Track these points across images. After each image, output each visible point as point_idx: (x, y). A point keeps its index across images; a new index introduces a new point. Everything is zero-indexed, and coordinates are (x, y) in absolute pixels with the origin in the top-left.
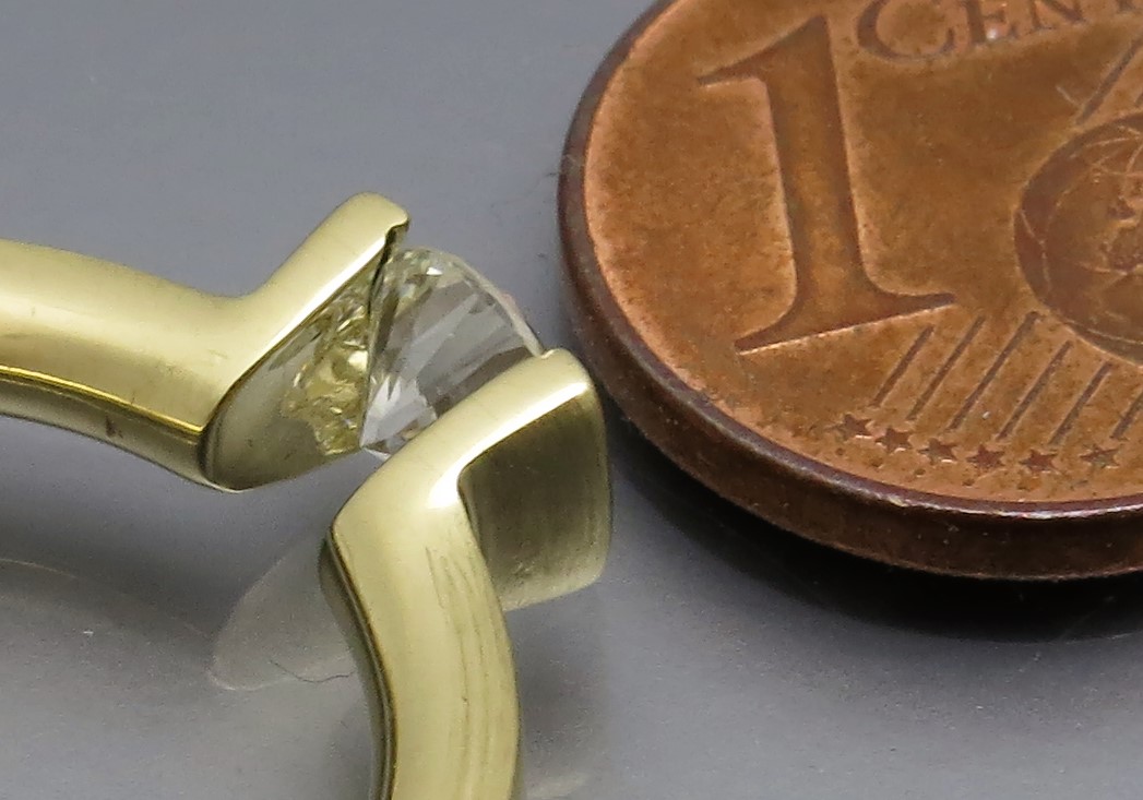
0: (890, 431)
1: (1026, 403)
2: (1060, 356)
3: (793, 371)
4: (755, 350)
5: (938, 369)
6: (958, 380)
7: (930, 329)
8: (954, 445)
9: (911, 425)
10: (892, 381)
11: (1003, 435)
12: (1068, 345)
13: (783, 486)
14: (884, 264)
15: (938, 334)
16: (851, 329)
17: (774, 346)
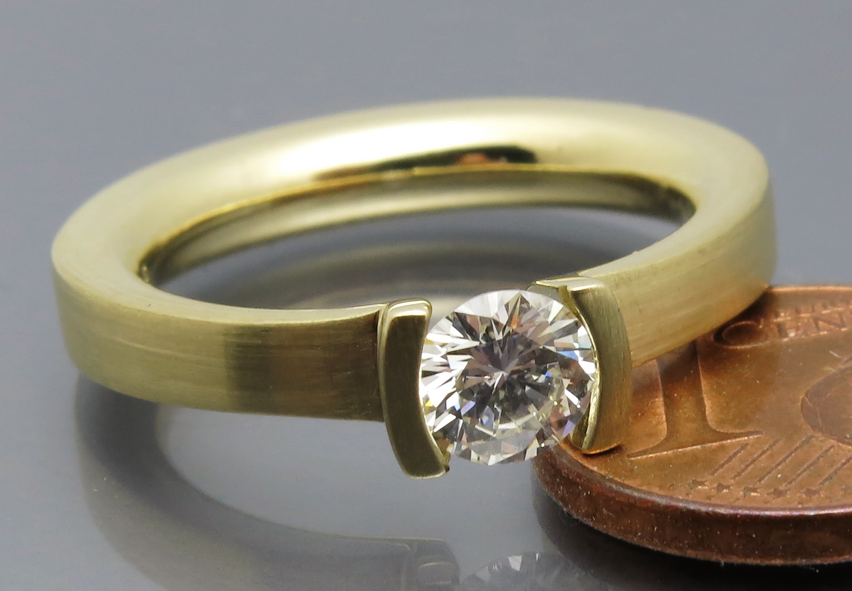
0: (720, 485)
1: (804, 470)
2: (827, 451)
3: (661, 464)
4: (639, 458)
5: (750, 460)
6: (763, 462)
7: (747, 445)
8: (758, 488)
9: (732, 481)
10: (722, 465)
11: (790, 483)
12: (832, 446)
13: (653, 515)
14: (722, 422)
15: (752, 446)
16: (699, 447)
17: (651, 455)
